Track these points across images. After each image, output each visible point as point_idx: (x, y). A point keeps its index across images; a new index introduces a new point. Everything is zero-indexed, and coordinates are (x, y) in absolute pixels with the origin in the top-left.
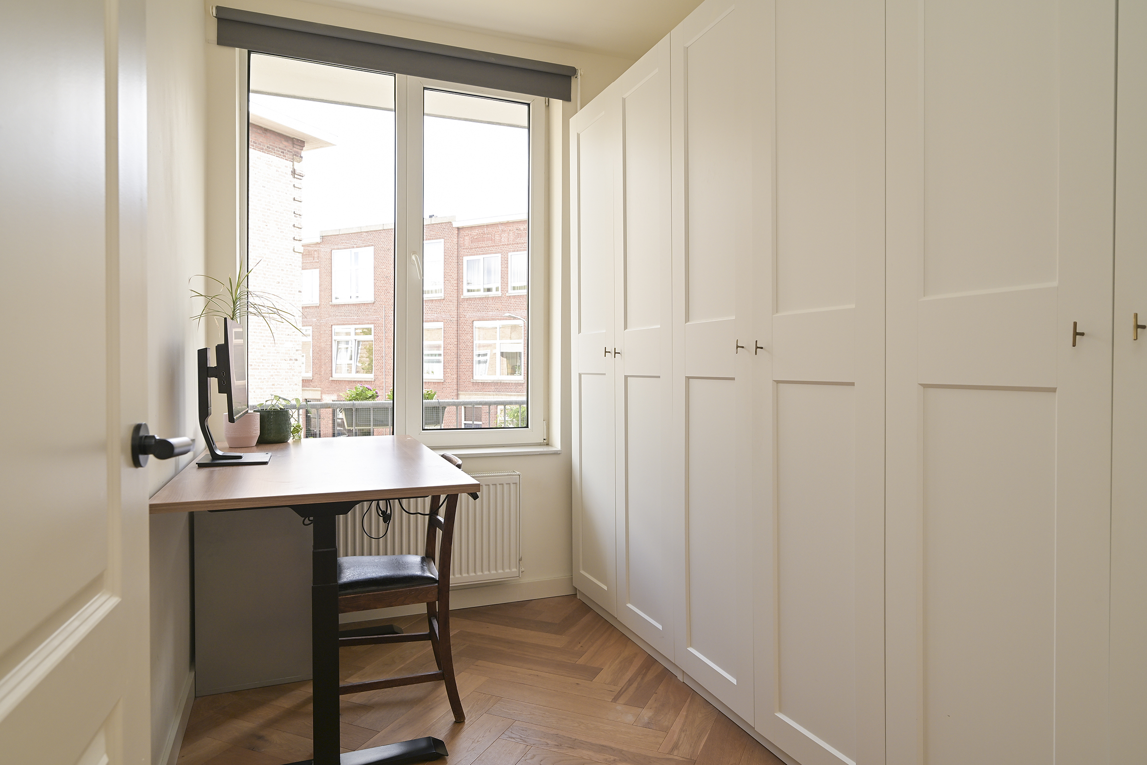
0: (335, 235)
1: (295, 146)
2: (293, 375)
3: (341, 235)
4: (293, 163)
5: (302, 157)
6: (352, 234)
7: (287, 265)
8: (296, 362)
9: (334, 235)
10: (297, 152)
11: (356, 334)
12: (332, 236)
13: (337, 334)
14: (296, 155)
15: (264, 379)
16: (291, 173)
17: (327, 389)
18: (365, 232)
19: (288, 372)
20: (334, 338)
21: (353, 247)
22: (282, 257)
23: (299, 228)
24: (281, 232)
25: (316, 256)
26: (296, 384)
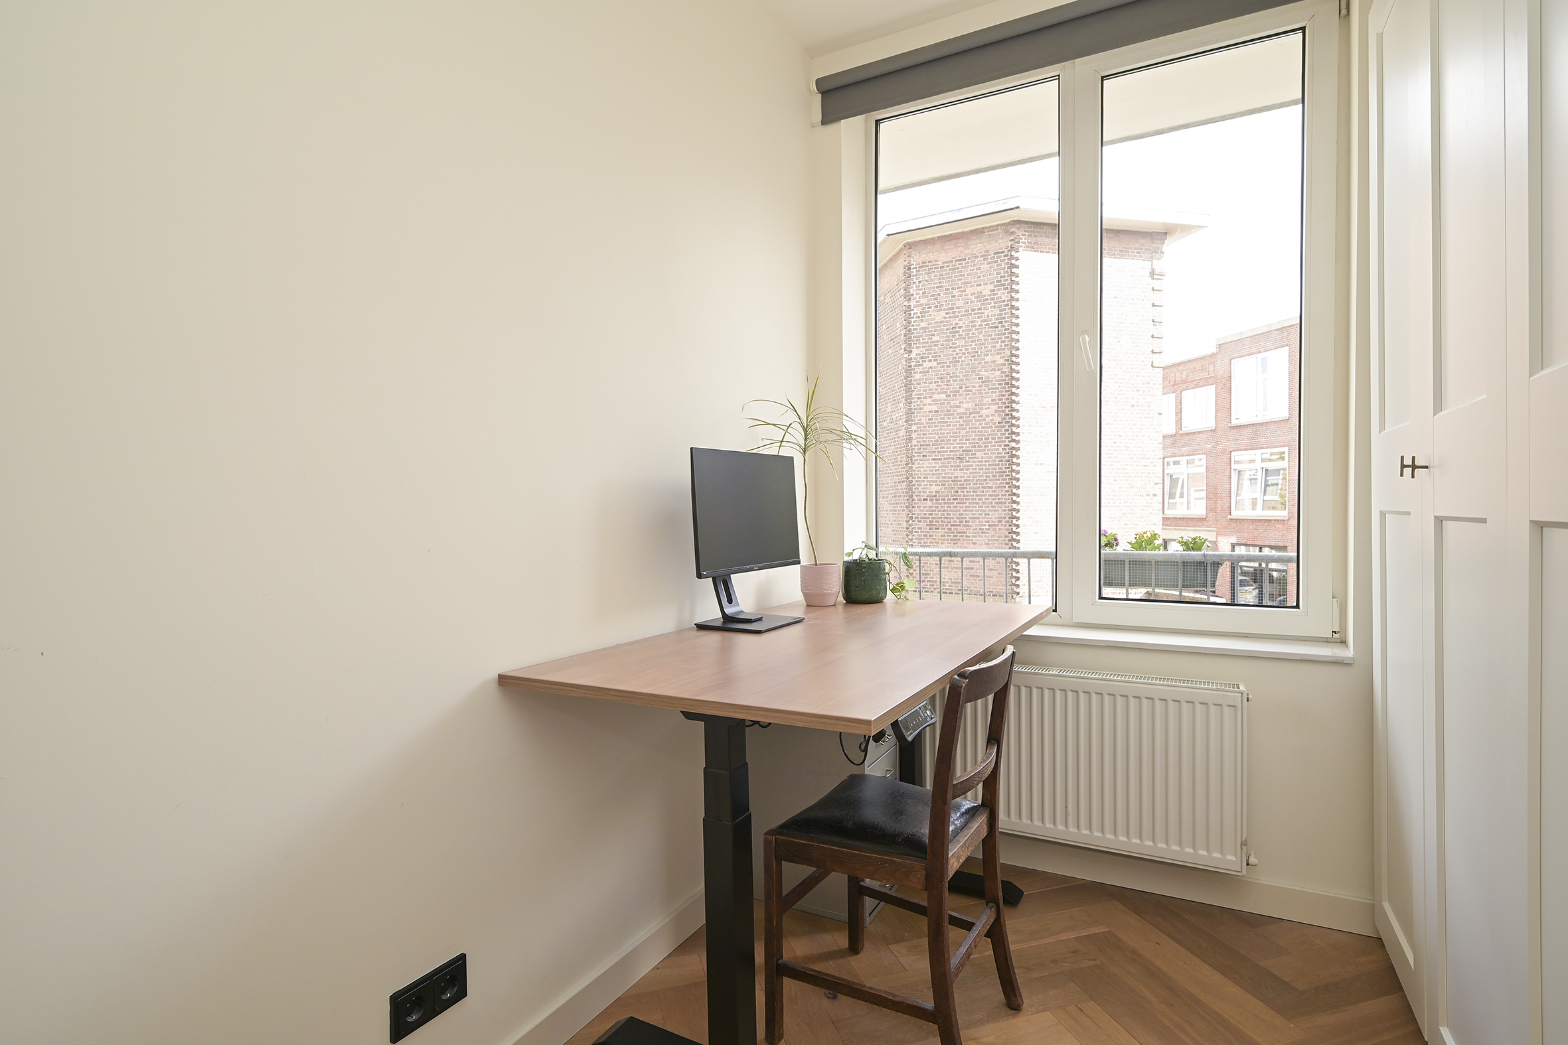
0: (1236, 341)
1: (1154, 241)
2: (1151, 513)
3: (1243, 339)
4: (1152, 262)
5: (1163, 253)
6: (1258, 335)
7: (1143, 384)
8: (1154, 498)
9: (1234, 341)
10: (1158, 248)
11: (1263, 460)
12: (1231, 342)
13: (1237, 462)
14: (1155, 252)
15: (1116, 518)
16: (1149, 274)
17: (1224, 530)
18: (1276, 330)
19: (1144, 510)
20: (1234, 466)
21: (1260, 352)
22: (1137, 376)
23: (1159, 338)
24: (1136, 346)
25: (1211, 369)
26: (1154, 524)
